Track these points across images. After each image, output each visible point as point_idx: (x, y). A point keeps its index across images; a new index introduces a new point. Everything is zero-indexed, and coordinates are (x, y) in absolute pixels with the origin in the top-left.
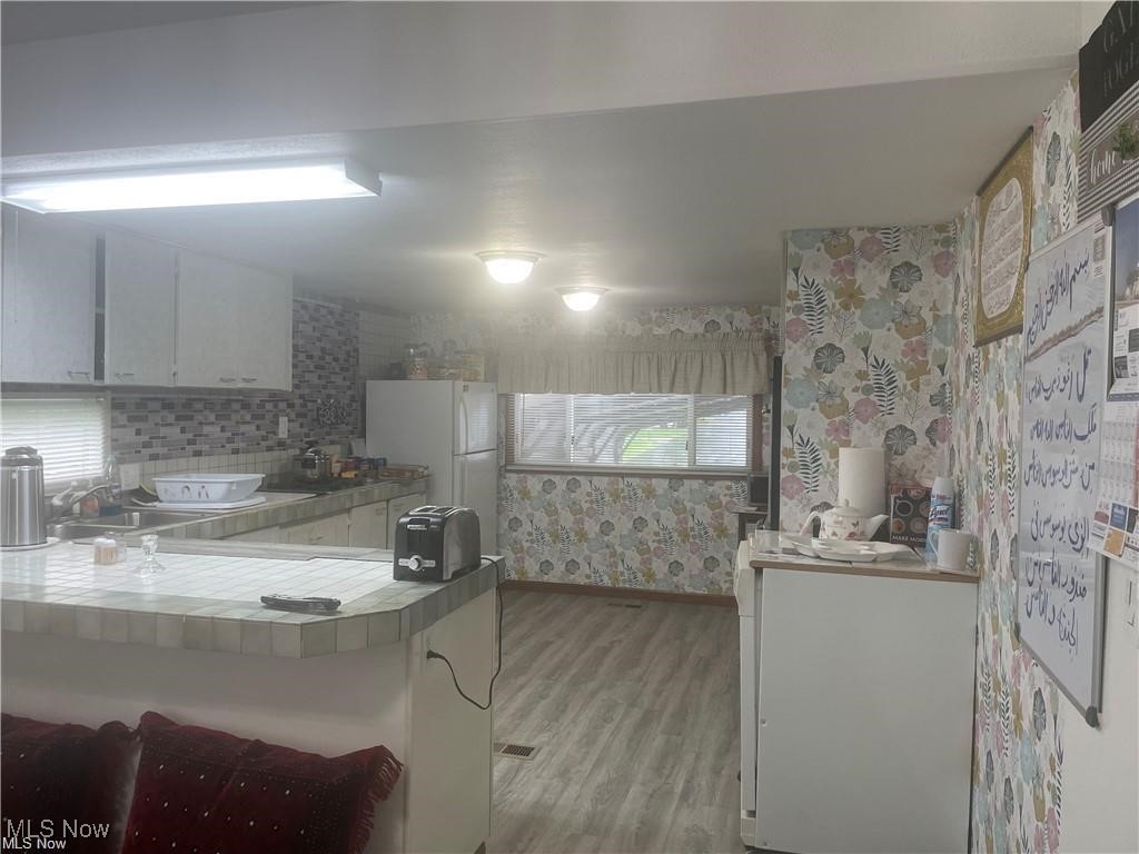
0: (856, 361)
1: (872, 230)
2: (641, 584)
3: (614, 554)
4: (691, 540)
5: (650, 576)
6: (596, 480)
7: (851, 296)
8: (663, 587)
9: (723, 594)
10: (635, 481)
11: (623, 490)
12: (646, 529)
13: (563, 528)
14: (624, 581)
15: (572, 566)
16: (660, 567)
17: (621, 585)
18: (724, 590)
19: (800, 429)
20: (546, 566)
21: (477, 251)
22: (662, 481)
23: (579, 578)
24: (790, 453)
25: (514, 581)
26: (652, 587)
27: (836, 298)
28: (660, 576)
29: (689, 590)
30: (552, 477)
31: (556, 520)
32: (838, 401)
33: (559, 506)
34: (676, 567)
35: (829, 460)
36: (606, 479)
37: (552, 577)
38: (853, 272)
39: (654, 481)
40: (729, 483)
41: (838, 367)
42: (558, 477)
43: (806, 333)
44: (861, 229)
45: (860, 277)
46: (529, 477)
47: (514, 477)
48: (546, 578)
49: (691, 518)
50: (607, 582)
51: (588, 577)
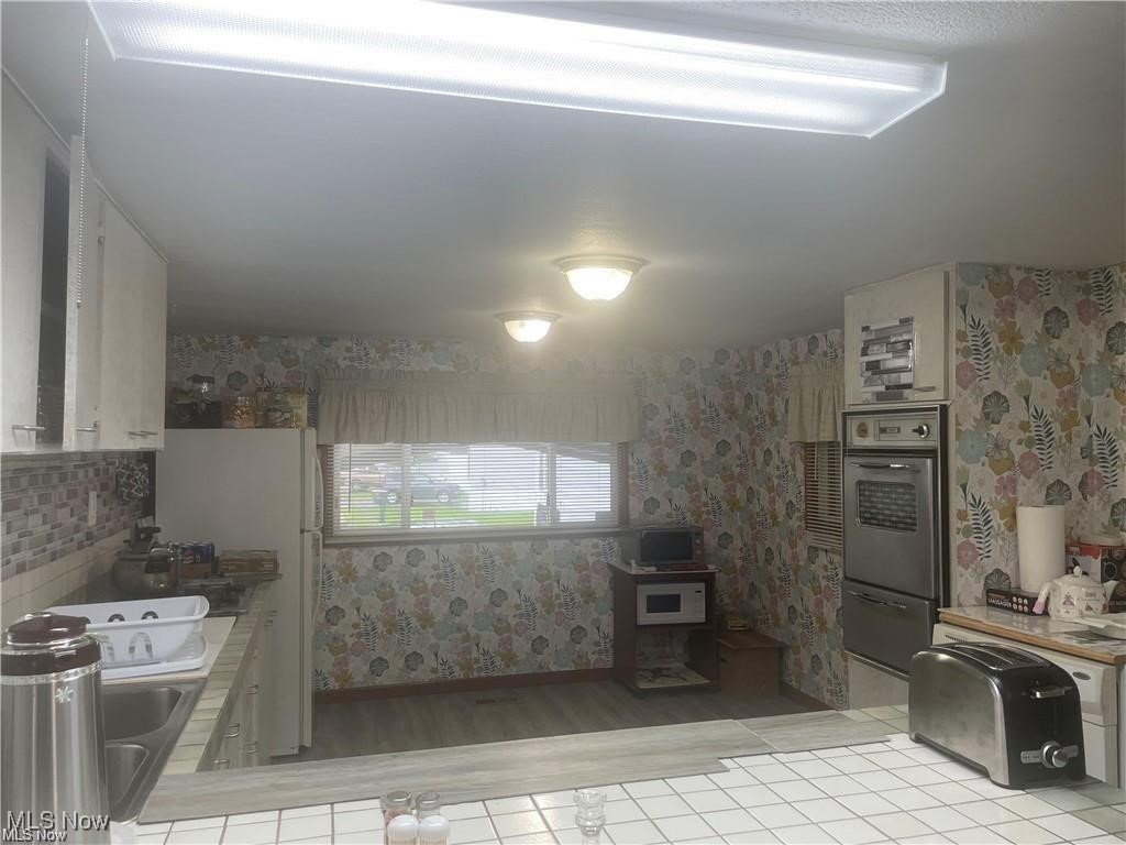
0: (1018, 412)
1: (1029, 270)
2: (500, 669)
3: (467, 638)
4: (557, 610)
5: (510, 658)
6: (443, 548)
7: (1013, 340)
8: (524, 670)
9: (591, 667)
10: (492, 546)
11: (478, 558)
12: (505, 603)
13: (402, 614)
14: (480, 669)
15: (413, 660)
16: (521, 646)
17: (476, 674)
18: (592, 663)
19: (972, 488)
20: (379, 665)
21: (556, 256)
22: (523, 543)
23: (422, 675)
24: (962, 516)
25: (333, 692)
26: (513, 671)
27: (1000, 342)
28: (521, 657)
29: (554, 668)
30: (386, 549)
31: (392, 604)
32: (1005, 454)
33: (396, 586)
34: (539, 644)
35: (999, 521)
36: (457, 546)
37: (388, 678)
38: (1013, 316)
39: (515, 544)
40: (595, 540)
41: (1004, 417)
42: (395, 549)
43: (975, 379)
44: (1019, 268)
45: (1019, 319)
46: (356, 551)
47: (334, 553)
48: (378, 681)
49: (556, 584)
50: (459, 674)
51: (434, 671)
